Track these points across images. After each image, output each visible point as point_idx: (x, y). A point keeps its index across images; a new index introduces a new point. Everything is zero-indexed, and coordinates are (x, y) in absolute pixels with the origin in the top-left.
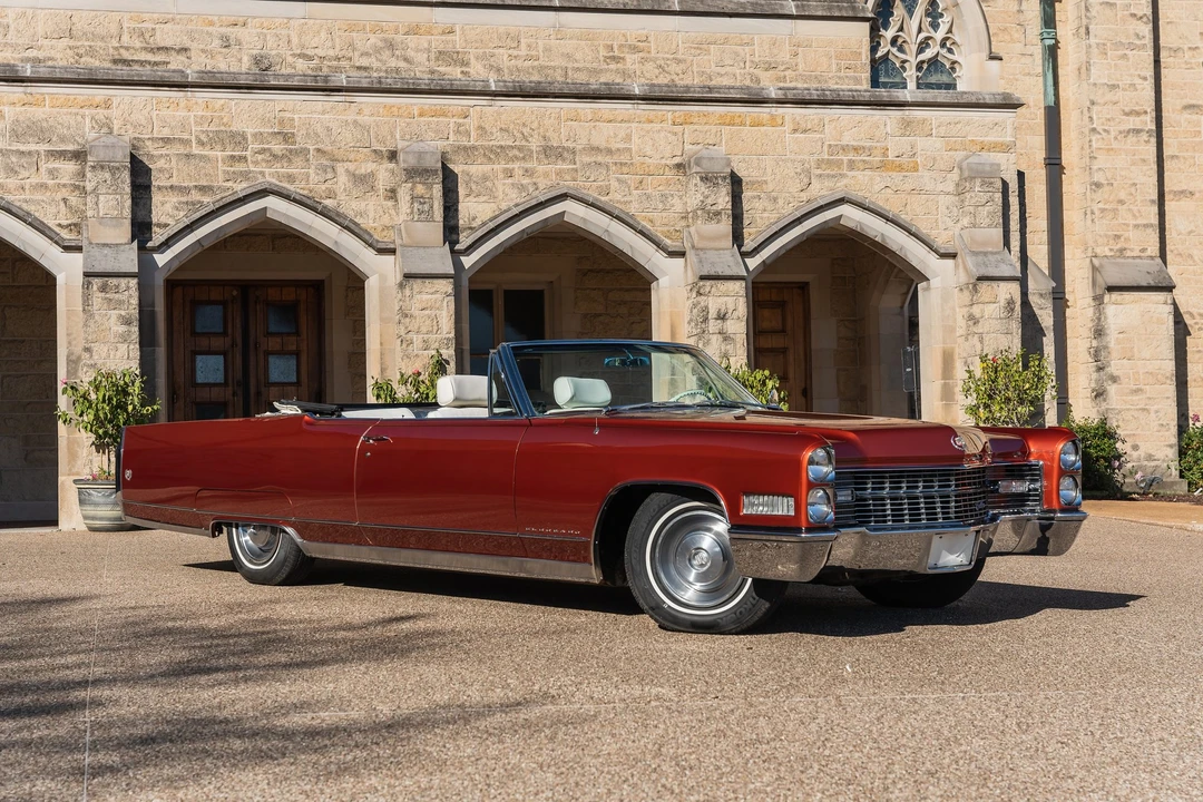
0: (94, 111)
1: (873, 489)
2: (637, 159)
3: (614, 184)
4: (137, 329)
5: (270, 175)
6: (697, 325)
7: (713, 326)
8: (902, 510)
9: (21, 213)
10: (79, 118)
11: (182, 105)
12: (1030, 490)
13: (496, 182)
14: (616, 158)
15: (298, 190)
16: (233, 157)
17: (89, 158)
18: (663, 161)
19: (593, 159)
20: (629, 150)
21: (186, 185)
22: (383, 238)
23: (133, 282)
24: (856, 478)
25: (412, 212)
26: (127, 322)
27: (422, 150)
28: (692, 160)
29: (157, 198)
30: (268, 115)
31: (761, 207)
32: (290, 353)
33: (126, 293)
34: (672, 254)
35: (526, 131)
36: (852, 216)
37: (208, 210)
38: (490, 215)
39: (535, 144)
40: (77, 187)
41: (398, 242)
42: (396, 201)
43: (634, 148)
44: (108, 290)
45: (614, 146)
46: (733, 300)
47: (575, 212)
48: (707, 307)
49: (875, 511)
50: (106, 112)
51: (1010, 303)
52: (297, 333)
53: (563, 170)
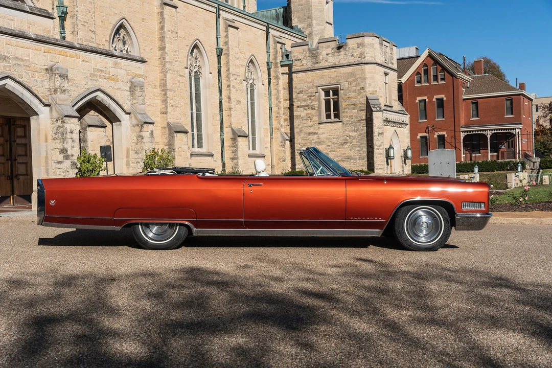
2: (32, 65)
3: (24, 74)
14: (25, 63)
18: (41, 67)
19: (17, 62)
28: (53, 68)
31: (73, 90)
34: (46, 105)
36: (100, 96)
43: (31, 60)
45: (24, 58)
46: (75, 126)
47: (10, 85)
48: (66, 128)
53: (6, 65)
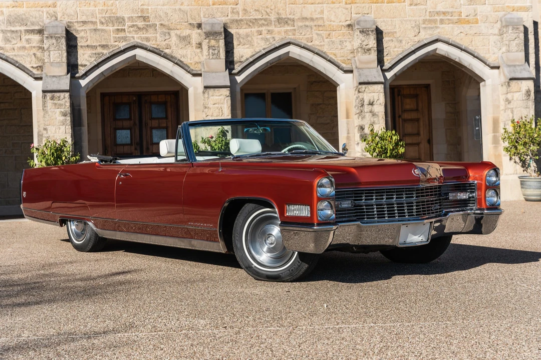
0: (48, 9)
1: (366, 200)
2: (327, 23)
3: (315, 36)
4: (69, 118)
5: (137, 38)
6: (358, 108)
7: (367, 108)
8: (384, 211)
9: (13, 62)
10: (41, 13)
11: (92, 4)
12: (469, 198)
13: (253, 37)
14: (315, 23)
15: (151, 45)
16: (118, 30)
17: (45, 33)
18: (341, 24)
19: (304, 24)
20: (322, 18)
21: (95, 44)
22: (196, 68)
23: (67, 95)
24: (355, 194)
25: (209, 55)
26: (65, 115)
27: (213, 22)
28: (355, 22)
29: (80, 52)
30: (135, 8)
31: (393, 46)
32: (163, 128)
33: (64, 100)
34: (346, 72)
35: (268, 10)
36: (442, 49)
37: (106, 57)
38: (250, 54)
39: (273, 17)
40: (40, 48)
41: (203, 70)
42: (202, 49)
43: (325, 17)
44: (55, 99)
45: (315, 17)
46: (378, 95)
47: (295, 52)
48: (363, 99)
49: (367, 212)
50: (54, 9)
51: (528, 92)
52: (166, 118)
53: (288, 30)
